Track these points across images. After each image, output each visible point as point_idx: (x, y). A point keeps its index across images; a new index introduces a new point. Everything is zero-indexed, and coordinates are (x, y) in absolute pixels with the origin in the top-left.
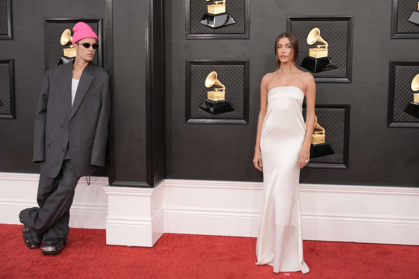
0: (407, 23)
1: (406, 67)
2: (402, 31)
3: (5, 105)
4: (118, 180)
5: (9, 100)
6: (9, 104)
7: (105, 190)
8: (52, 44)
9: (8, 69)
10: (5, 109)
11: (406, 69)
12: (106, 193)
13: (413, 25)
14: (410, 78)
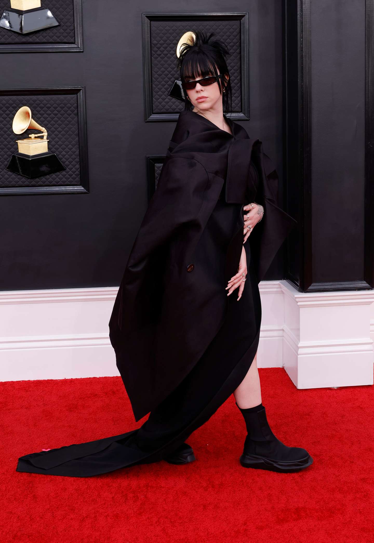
3: (71, 169)
4: (316, 282)
5: (77, 160)
6: (78, 166)
7: (297, 300)
9: (76, 105)
10: (71, 175)
12: (299, 304)
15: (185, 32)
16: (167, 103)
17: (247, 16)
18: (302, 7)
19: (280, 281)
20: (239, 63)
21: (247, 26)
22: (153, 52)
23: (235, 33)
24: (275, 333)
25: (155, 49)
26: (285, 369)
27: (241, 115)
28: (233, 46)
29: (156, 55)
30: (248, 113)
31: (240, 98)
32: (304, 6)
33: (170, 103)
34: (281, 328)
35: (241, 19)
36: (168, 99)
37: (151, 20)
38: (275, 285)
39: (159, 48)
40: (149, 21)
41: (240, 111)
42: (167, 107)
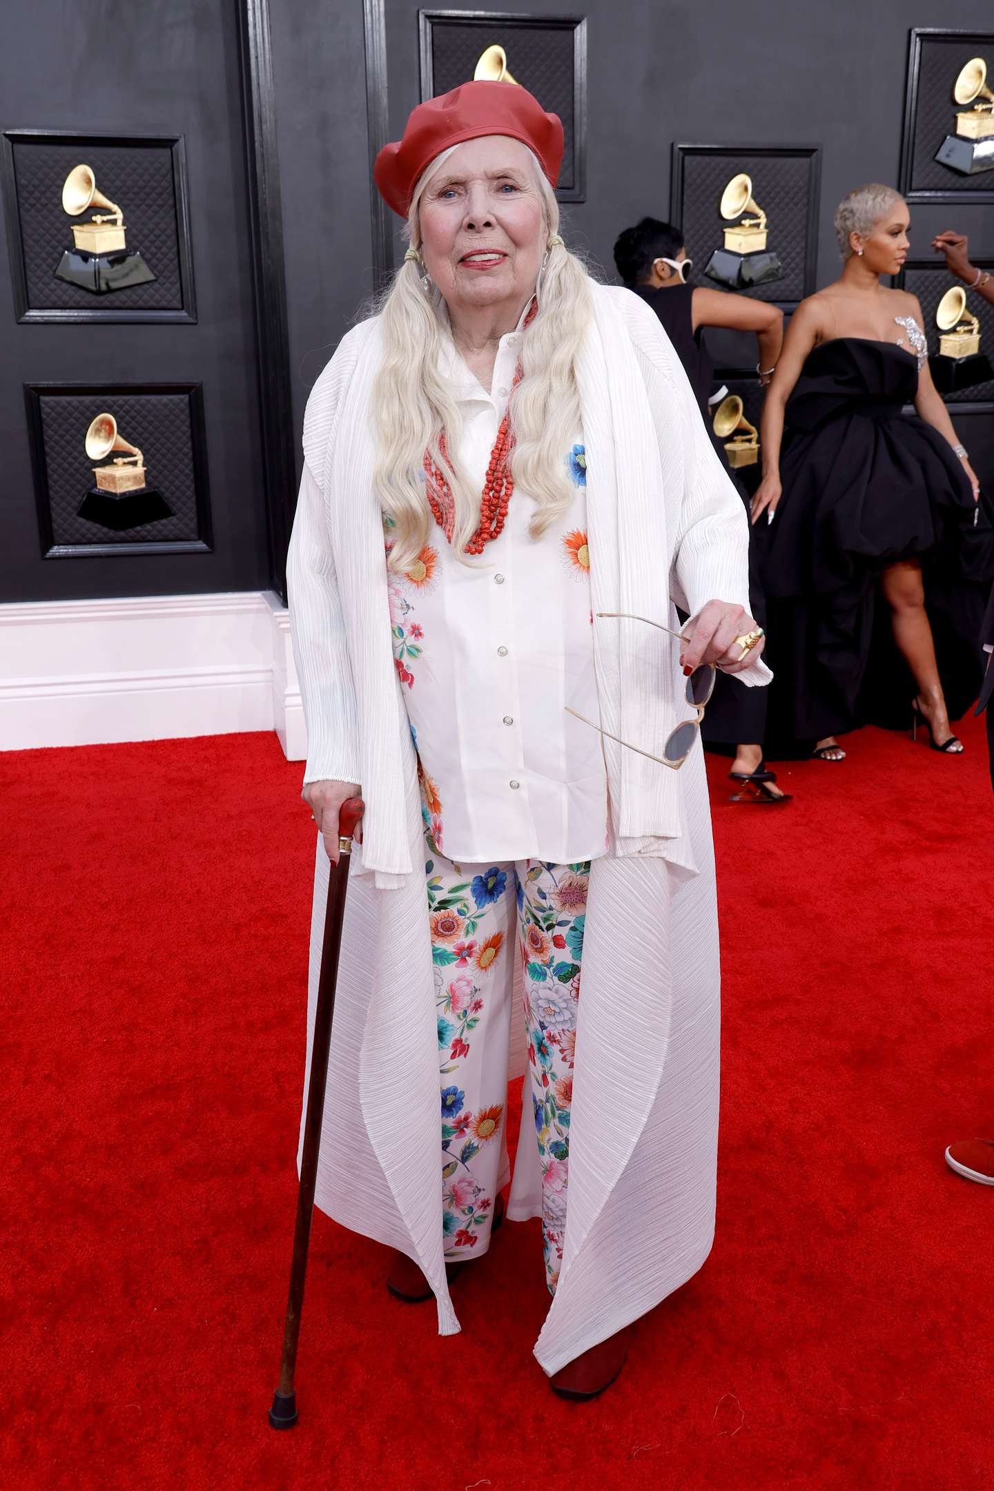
0: (933, 164)
1: (928, 272)
2: (921, 186)
8: (33, 211)
11: (927, 278)
13: (945, 170)
14: (934, 298)
15: (74, 167)
16: (53, 291)
17: (182, 141)
18: (261, 129)
19: (263, 592)
20: (173, 225)
21: (182, 159)
22: (22, 201)
23: (163, 171)
24: (260, 677)
25: (26, 194)
26: (277, 732)
27: (184, 314)
28: (161, 194)
29: (27, 206)
30: (194, 311)
31: (178, 284)
32: (264, 127)
33: (59, 292)
34: (268, 668)
35: (173, 146)
36: (55, 284)
37: (13, 142)
38: (255, 598)
39: (31, 193)
40: (10, 144)
41: (180, 307)
42: (54, 298)
